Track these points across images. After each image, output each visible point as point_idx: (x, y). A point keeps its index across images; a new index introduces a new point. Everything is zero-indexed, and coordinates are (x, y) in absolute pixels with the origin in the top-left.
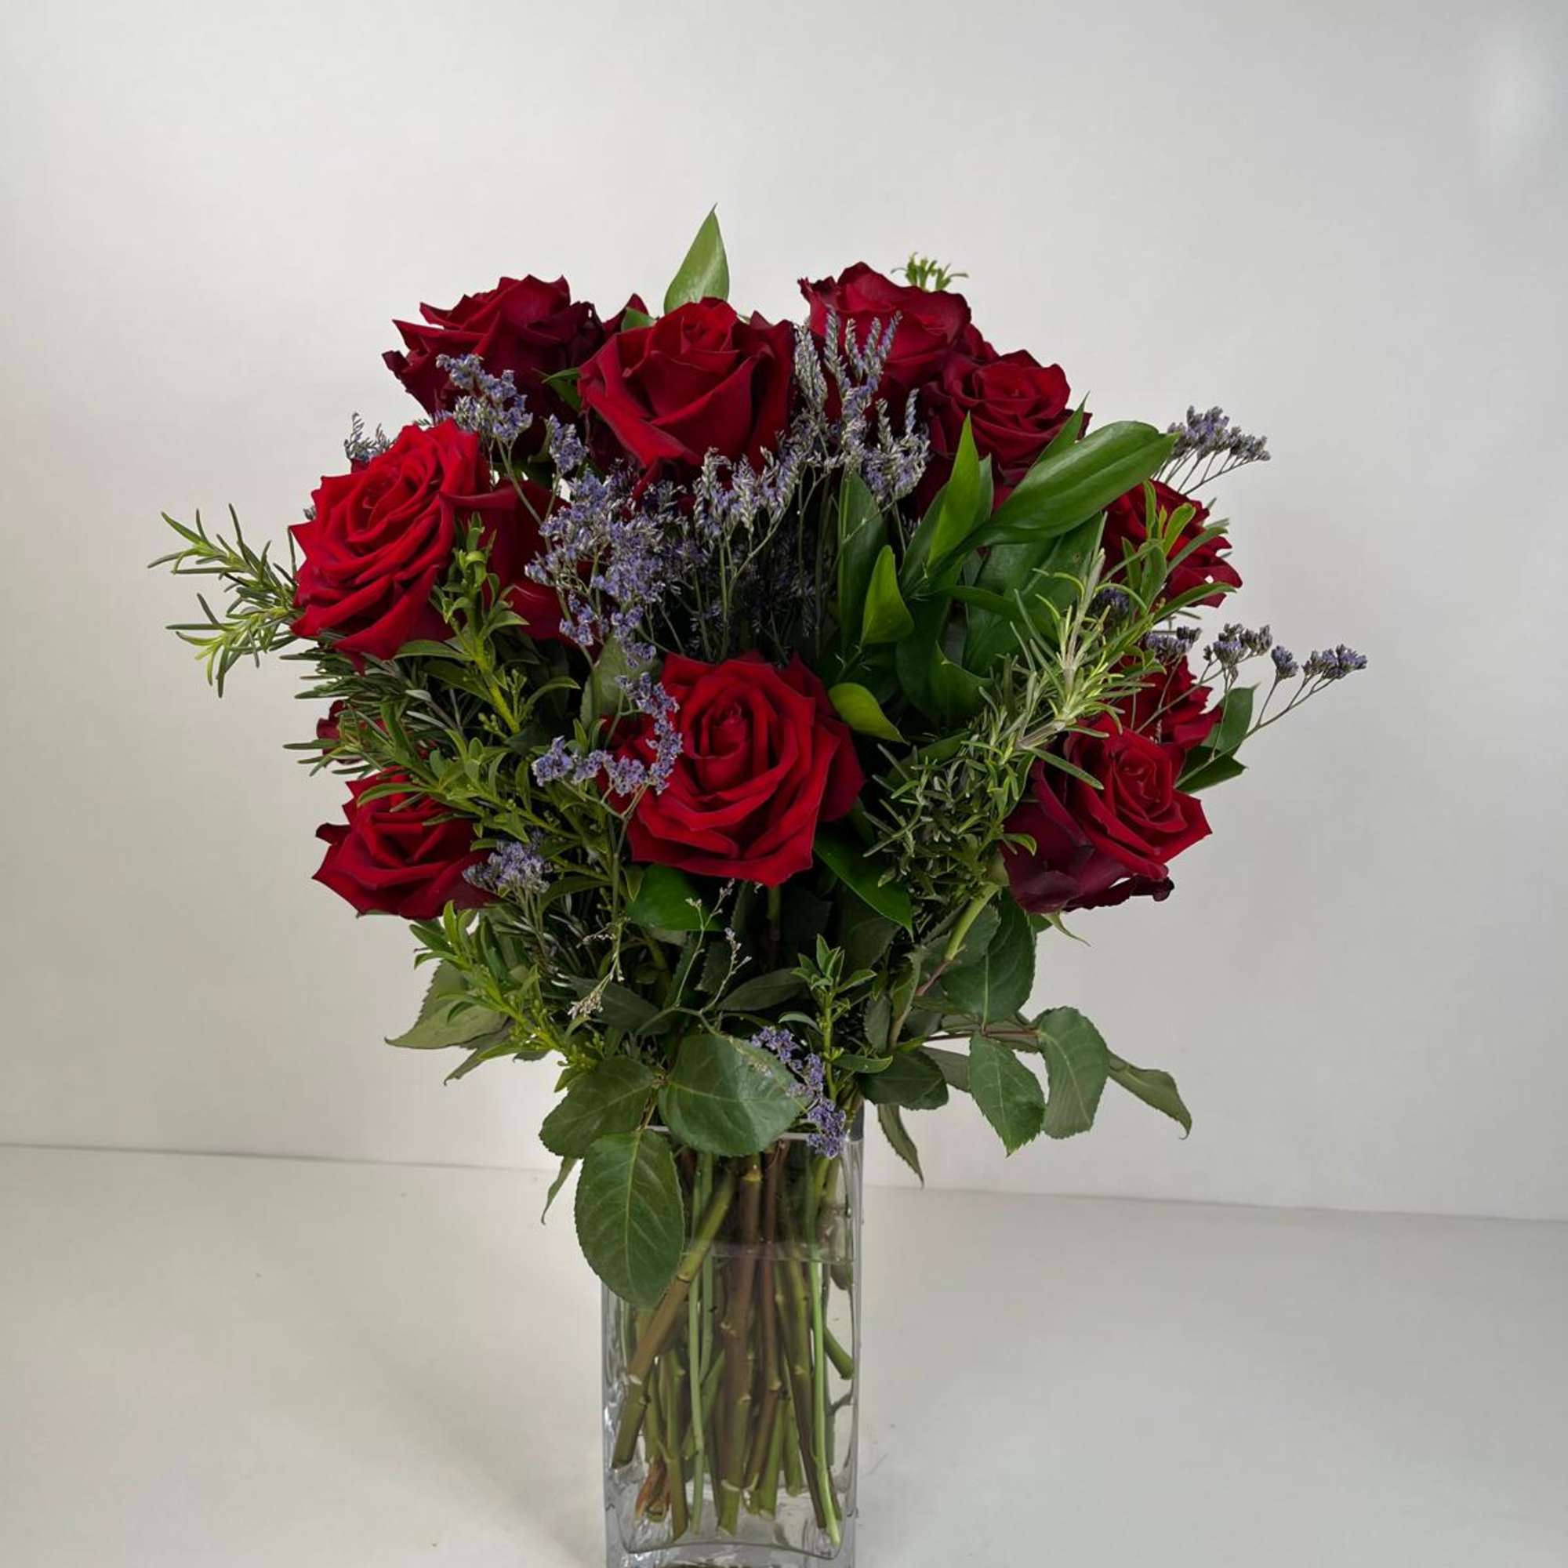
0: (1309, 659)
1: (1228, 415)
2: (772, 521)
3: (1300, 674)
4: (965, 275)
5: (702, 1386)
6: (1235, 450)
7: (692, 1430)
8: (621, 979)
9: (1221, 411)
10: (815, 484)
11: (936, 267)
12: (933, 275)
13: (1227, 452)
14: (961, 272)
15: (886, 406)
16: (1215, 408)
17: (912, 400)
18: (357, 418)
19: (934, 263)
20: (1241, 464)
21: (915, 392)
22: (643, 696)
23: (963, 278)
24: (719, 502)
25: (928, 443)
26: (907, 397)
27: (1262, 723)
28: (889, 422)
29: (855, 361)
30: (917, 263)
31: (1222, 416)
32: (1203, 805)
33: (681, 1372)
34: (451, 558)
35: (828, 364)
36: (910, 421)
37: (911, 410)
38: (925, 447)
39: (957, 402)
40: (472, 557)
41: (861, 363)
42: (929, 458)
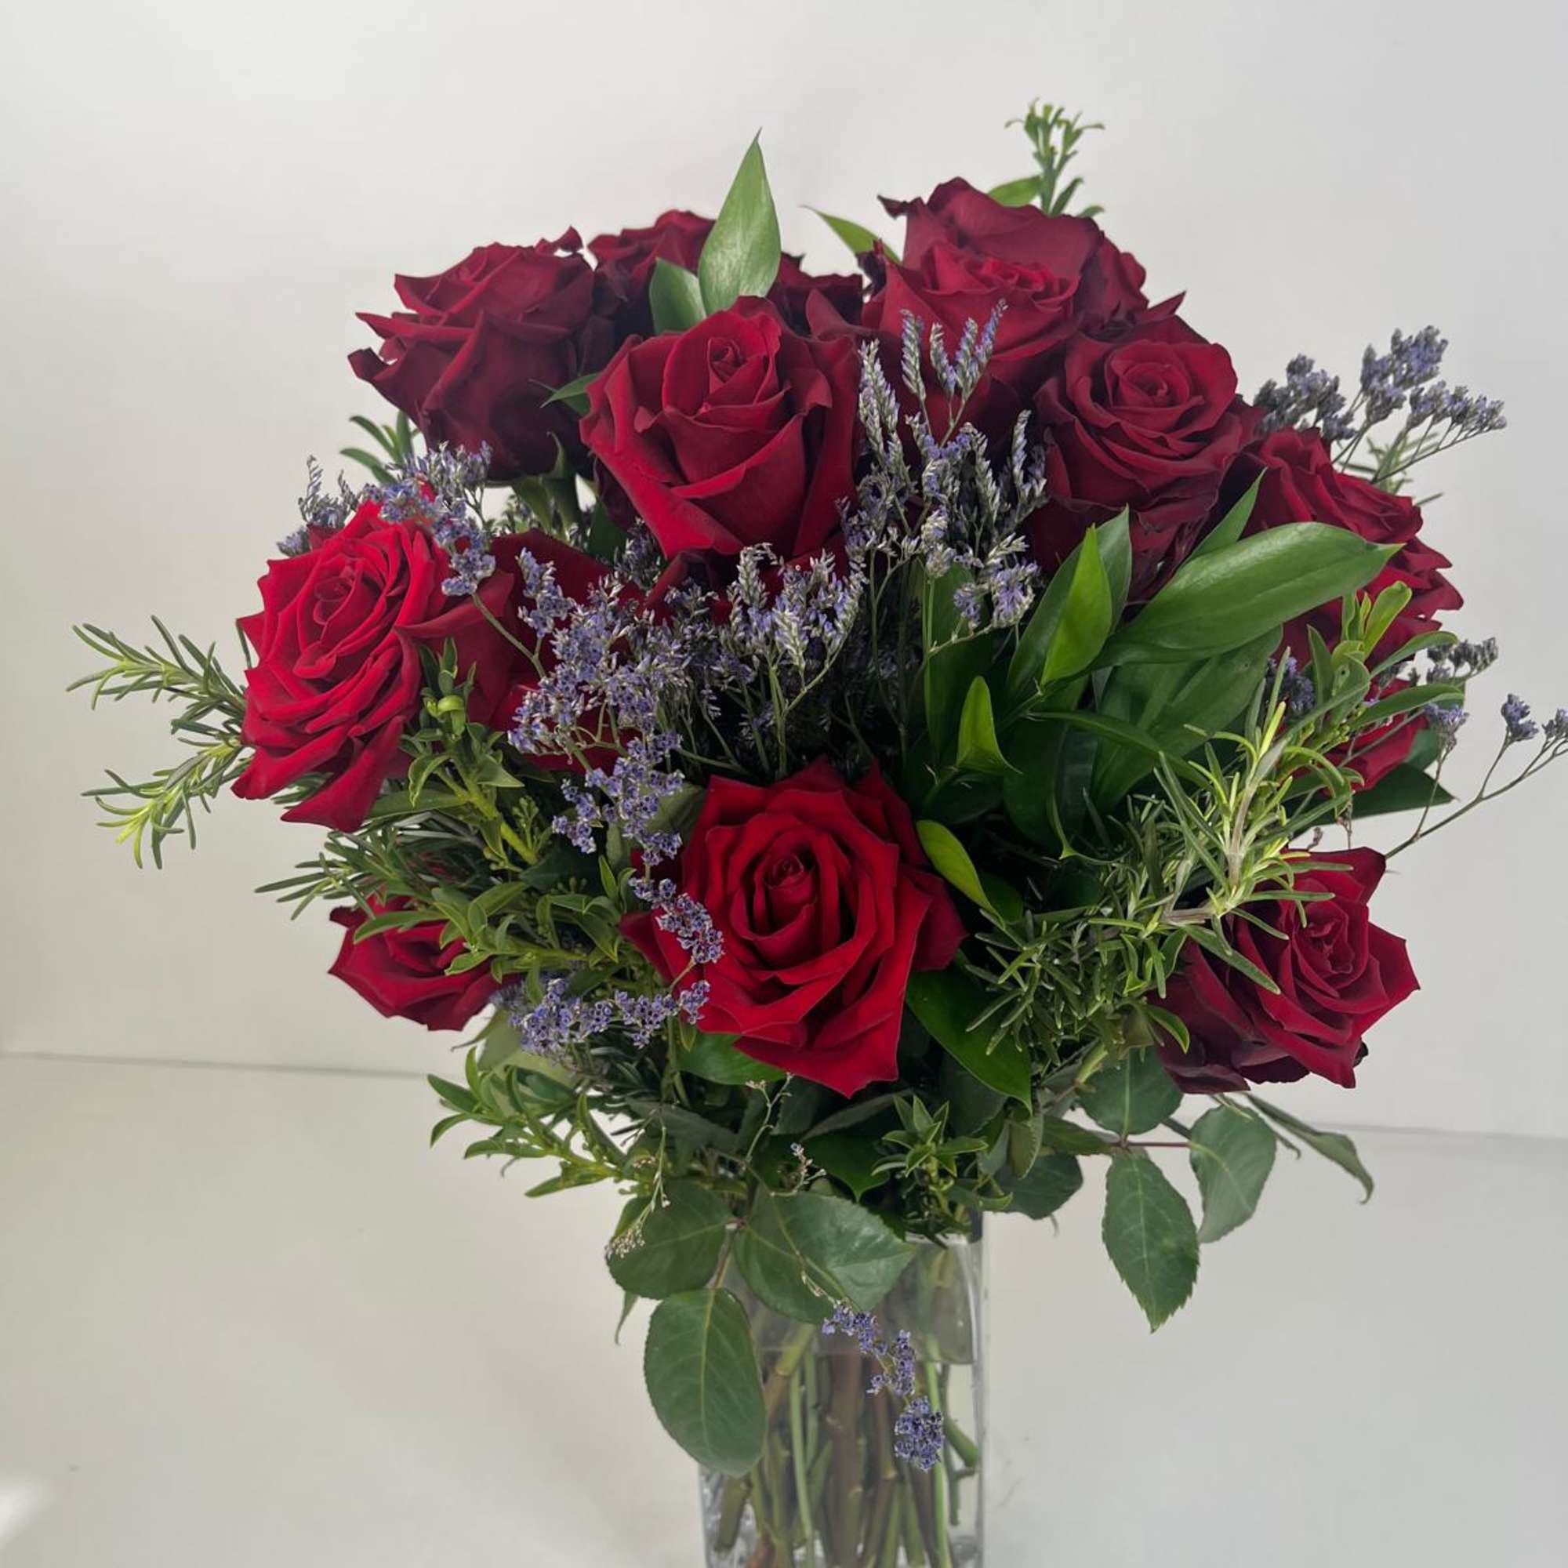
0: (1553, 717)
1: (1446, 338)
2: (830, 652)
3: (1540, 737)
4: (1100, 126)
5: (809, 1474)
6: (1459, 418)
7: (800, 1518)
8: (666, 1203)
9: (1437, 332)
10: (890, 571)
11: (1063, 116)
12: (1059, 127)
13: (1448, 421)
14: (1094, 122)
15: (985, 445)
16: (1429, 328)
17: (1021, 427)
18: (314, 463)
19: (1060, 111)
20: (1466, 438)
21: (1025, 415)
22: (665, 908)
23: (1099, 131)
24: (759, 625)
25: (1043, 482)
26: (1015, 421)
27: (1485, 794)
28: (990, 466)
29: (944, 375)
30: (1039, 113)
31: (1438, 339)
32: (1407, 945)
33: (785, 1453)
34: (419, 703)
35: (908, 383)
36: (1019, 457)
37: (1020, 440)
38: (1039, 490)
39: (1083, 422)
40: (446, 704)
41: (952, 377)
42: (1045, 501)
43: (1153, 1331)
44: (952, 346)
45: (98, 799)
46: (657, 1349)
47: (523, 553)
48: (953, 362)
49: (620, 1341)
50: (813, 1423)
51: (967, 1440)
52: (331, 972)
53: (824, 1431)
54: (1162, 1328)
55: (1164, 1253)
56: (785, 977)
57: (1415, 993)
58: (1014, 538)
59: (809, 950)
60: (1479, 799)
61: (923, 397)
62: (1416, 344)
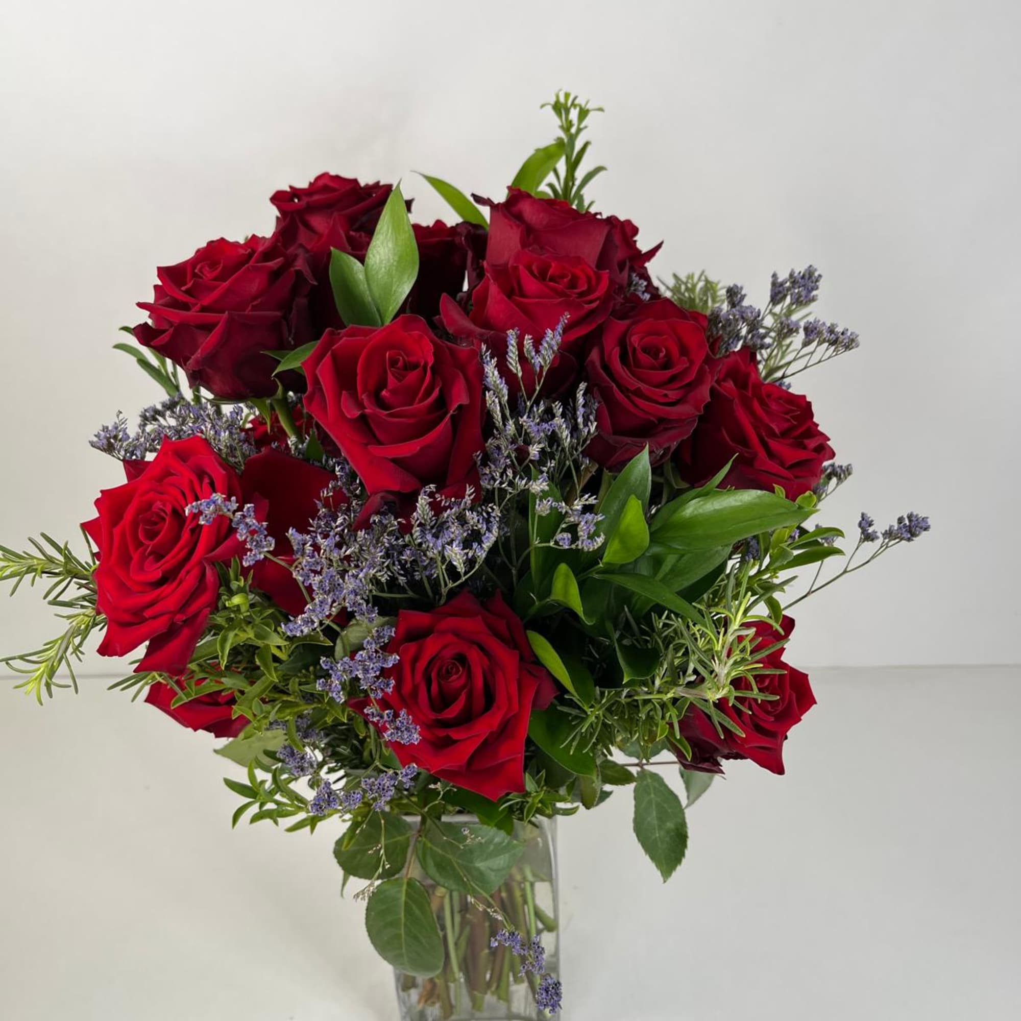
0: (888, 529)
1: (822, 274)
2: (478, 560)
3: (881, 540)
4: (601, 110)
5: (456, 944)
6: (833, 343)
7: (451, 969)
8: (387, 866)
9: (816, 270)
11: (577, 102)
12: (575, 108)
13: (826, 344)
14: (596, 106)
17: (581, 393)
21: (583, 386)
23: (600, 113)
24: (434, 545)
27: (848, 569)
28: (564, 421)
29: (533, 361)
30: (562, 100)
31: (816, 274)
32: (809, 678)
35: (511, 367)
36: (580, 411)
37: (581, 401)
38: (593, 429)
39: (619, 386)
40: (237, 600)
41: (538, 361)
42: (596, 434)
43: (665, 882)
44: (537, 344)
45: (7, 663)
46: (373, 913)
47: (290, 531)
48: (538, 351)
49: (344, 895)
50: (457, 918)
51: (548, 918)
52: (146, 701)
53: (464, 923)
54: (670, 880)
55: (668, 832)
56: (454, 734)
57: (814, 706)
58: (589, 497)
59: (466, 718)
60: (845, 572)
61: (520, 374)
62: (803, 277)
